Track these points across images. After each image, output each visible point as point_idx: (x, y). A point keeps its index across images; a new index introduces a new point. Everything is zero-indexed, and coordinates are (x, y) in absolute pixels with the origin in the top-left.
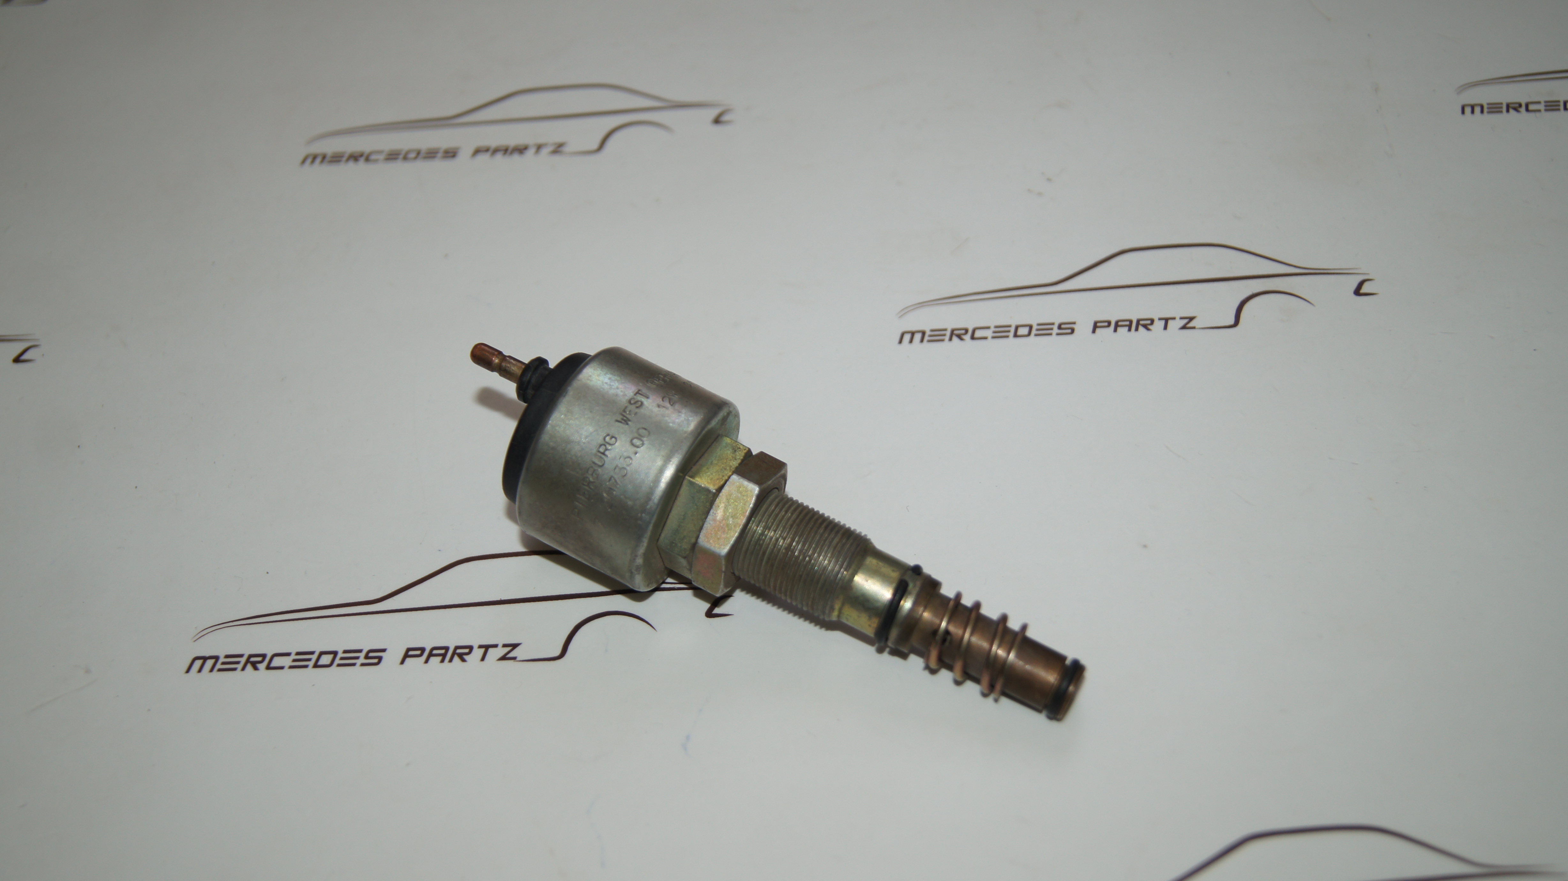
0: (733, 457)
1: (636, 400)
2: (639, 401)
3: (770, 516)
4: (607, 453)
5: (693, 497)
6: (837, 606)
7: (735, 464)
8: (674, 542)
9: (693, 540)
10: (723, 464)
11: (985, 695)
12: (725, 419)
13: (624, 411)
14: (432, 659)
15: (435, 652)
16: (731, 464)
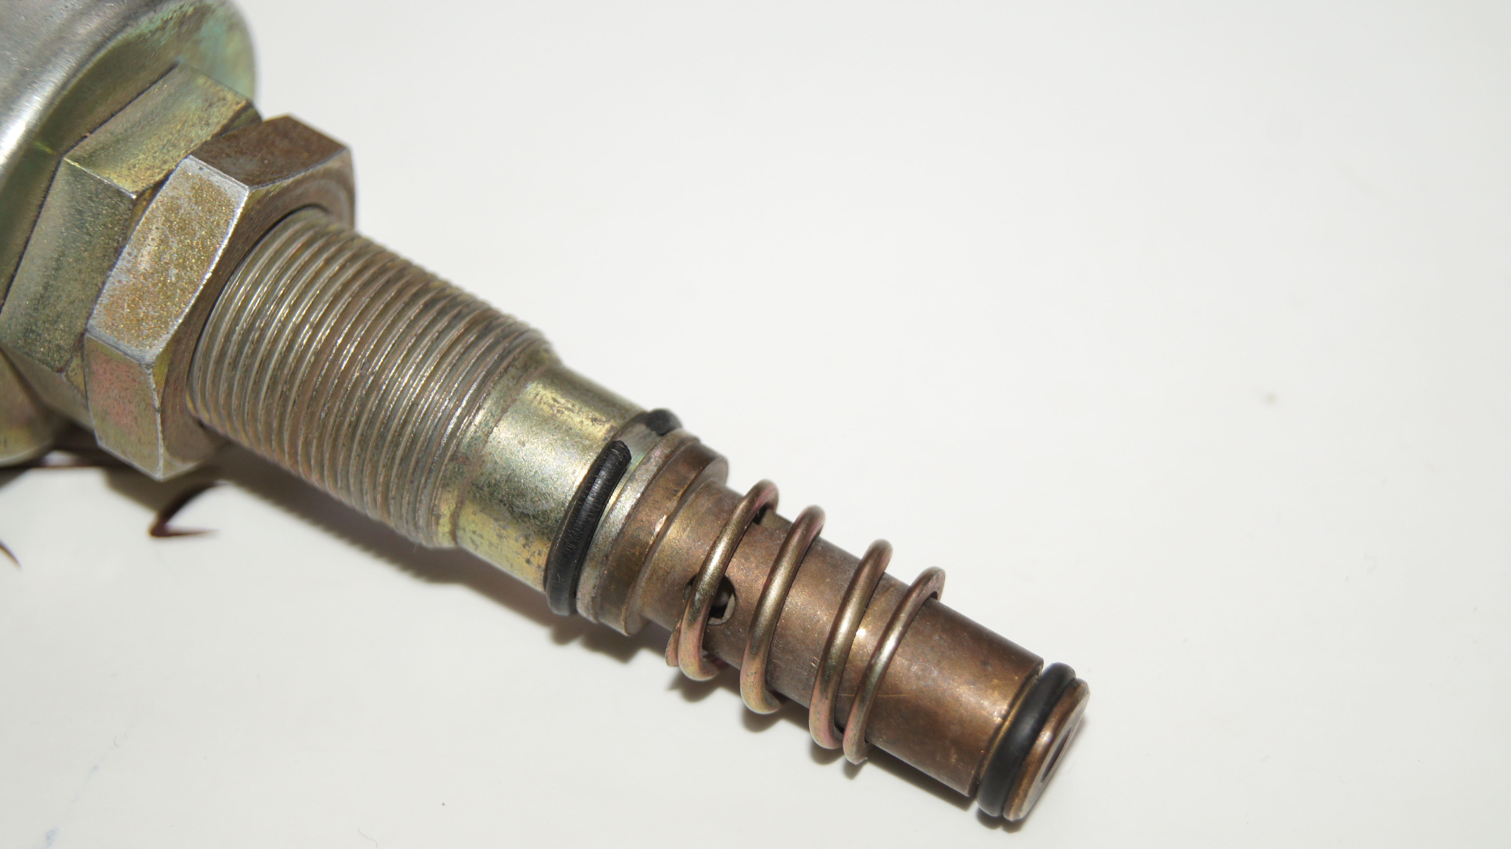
0: (201, 119)
3: (283, 271)
5: (80, 212)
6: (446, 509)
7: (205, 134)
8: (34, 328)
9: (77, 326)
10: (171, 134)
11: (823, 755)
16: (193, 135)
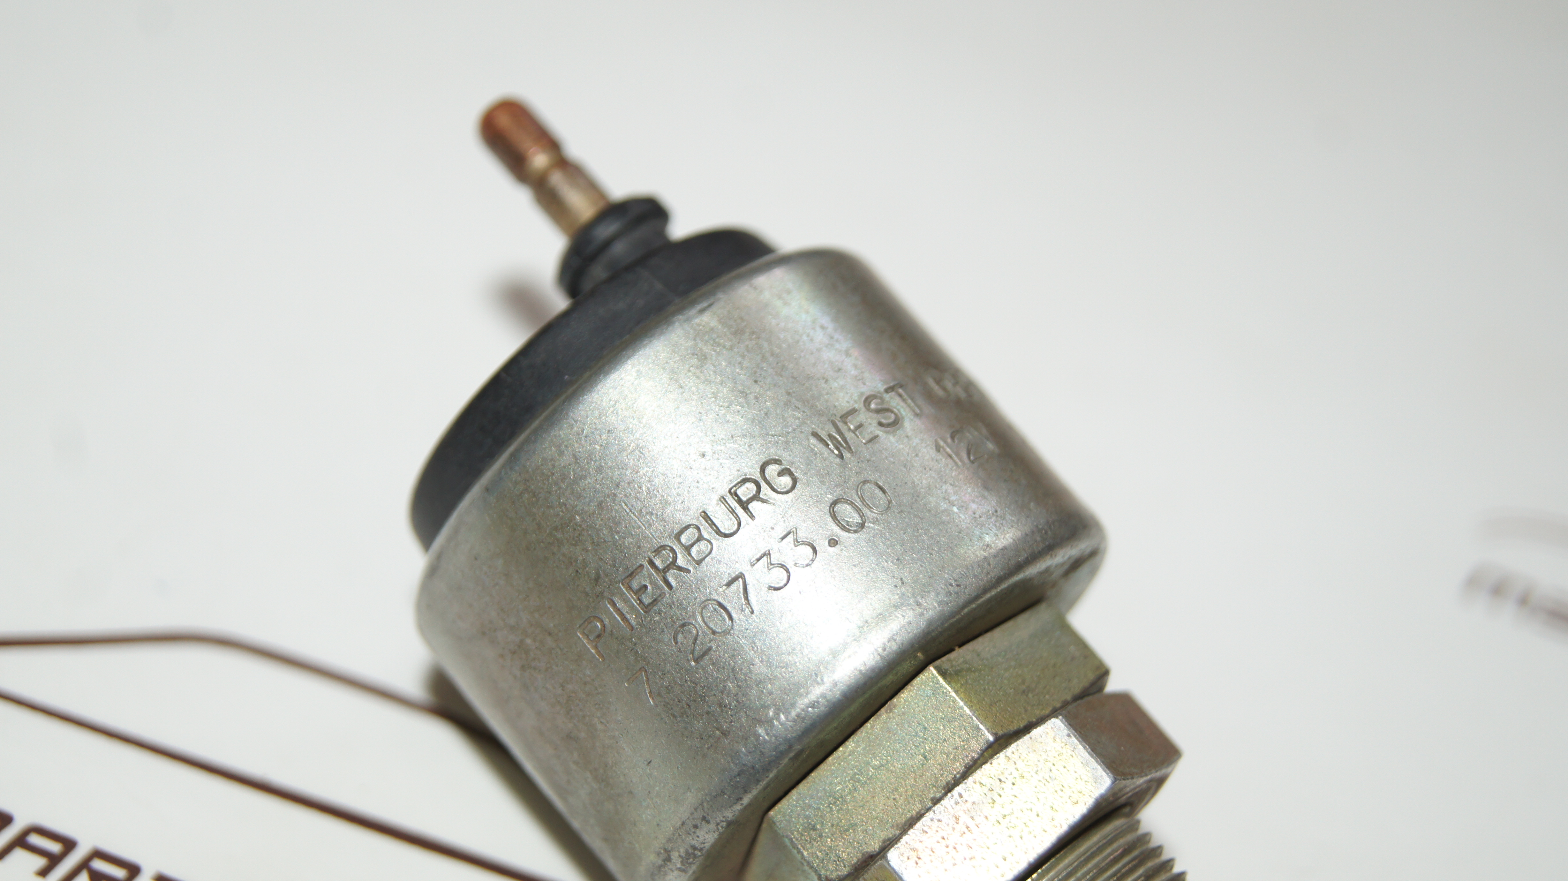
1: (885, 406)
2: (892, 412)
4: (754, 506)
5: (925, 729)
8: (819, 826)
9: (874, 846)
12: (1076, 564)
13: (844, 417)
14: (19, 855)
15: (35, 840)
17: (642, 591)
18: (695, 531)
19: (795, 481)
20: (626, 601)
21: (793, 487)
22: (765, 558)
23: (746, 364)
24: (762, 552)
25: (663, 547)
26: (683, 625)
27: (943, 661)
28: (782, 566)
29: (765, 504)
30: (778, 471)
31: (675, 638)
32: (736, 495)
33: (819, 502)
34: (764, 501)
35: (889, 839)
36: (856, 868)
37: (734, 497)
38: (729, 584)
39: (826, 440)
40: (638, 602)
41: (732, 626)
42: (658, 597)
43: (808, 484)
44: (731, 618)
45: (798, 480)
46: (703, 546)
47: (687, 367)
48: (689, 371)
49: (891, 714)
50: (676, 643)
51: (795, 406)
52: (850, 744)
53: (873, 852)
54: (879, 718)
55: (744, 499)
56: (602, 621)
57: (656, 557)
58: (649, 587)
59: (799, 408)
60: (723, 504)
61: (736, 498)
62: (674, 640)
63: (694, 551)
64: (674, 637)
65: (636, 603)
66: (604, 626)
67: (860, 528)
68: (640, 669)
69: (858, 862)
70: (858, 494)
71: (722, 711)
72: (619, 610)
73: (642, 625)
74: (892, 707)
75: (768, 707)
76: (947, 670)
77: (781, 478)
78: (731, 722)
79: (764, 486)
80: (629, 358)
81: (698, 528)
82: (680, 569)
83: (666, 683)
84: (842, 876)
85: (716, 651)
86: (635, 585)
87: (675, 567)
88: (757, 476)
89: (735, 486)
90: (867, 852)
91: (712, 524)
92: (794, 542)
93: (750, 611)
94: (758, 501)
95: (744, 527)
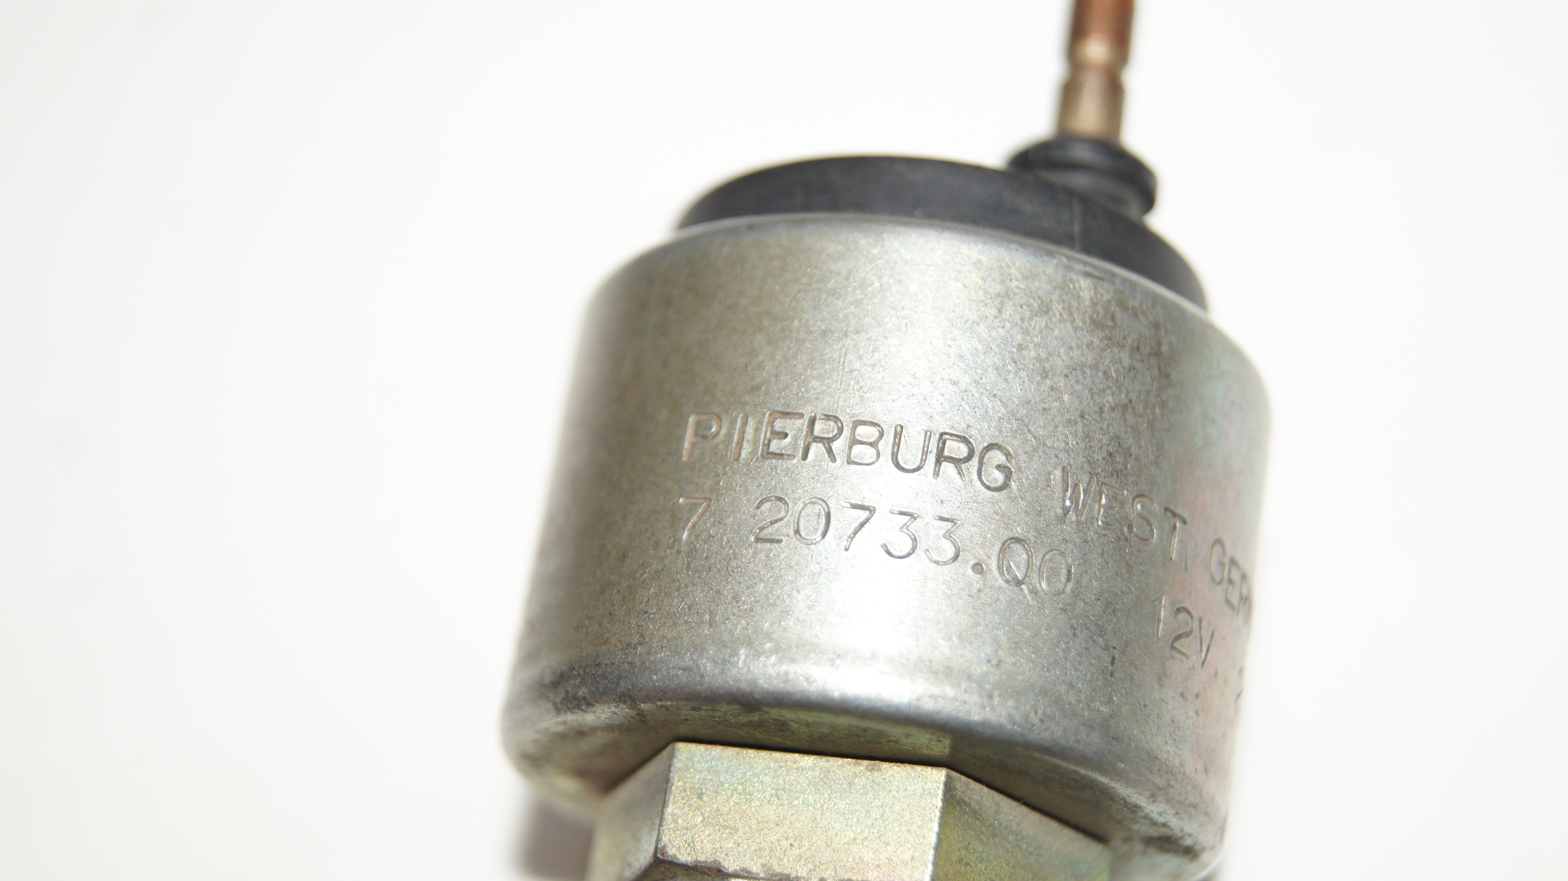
1: (1151, 519)
2: (1151, 530)
4: (948, 467)
9: (732, 864)
13: (1105, 486)
17: (779, 436)
18: (877, 434)
19: (1005, 486)
20: (757, 430)
21: (998, 489)
22: (908, 518)
23: (1076, 353)
24: (911, 511)
25: (836, 419)
26: (780, 499)
27: (961, 781)
28: (914, 540)
29: (959, 476)
30: (1001, 463)
31: (762, 503)
32: (944, 443)
33: (1007, 527)
34: (960, 473)
35: (749, 872)
36: (696, 866)
37: (941, 443)
38: (855, 506)
39: (1070, 485)
40: (766, 442)
41: (817, 543)
42: (787, 455)
43: (1013, 499)
44: (824, 535)
45: (1008, 489)
46: (868, 453)
47: (1023, 301)
48: (1021, 307)
49: (869, 773)
50: (758, 508)
51: (1076, 432)
52: (809, 761)
53: (725, 868)
54: (854, 765)
55: (946, 453)
56: (720, 427)
57: (821, 421)
58: (788, 440)
59: (1076, 436)
60: (925, 438)
61: (941, 445)
62: (759, 504)
63: (857, 449)
64: (761, 501)
65: (764, 441)
66: (718, 433)
67: (1015, 582)
68: (705, 499)
69: (703, 862)
70: (1044, 556)
71: (730, 603)
72: (744, 432)
73: (747, 464)
74: (876, 768)
75: (771, 640)
76: (956, 789)
77: (996, 472)
78: (727, 620)
79: (975, 461)
80: (984, 243)
81: (881, 435)
82: (830, 451)
83: (713, 531)
84: (678, 859)
85: (782, 549)
86: (779, 425)
87: (827, 445)
88: (978, 448)
89: (951, 435)
90: (720, 863)
91: (897, 445)
92: (947, 532)
93: (846, 546)
94: (956, 467)
95: (919, 475)
